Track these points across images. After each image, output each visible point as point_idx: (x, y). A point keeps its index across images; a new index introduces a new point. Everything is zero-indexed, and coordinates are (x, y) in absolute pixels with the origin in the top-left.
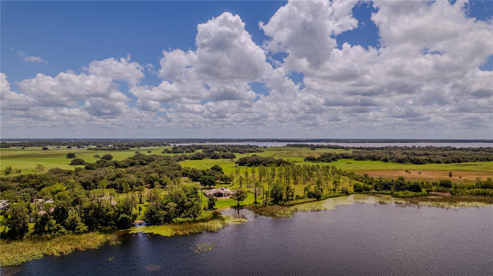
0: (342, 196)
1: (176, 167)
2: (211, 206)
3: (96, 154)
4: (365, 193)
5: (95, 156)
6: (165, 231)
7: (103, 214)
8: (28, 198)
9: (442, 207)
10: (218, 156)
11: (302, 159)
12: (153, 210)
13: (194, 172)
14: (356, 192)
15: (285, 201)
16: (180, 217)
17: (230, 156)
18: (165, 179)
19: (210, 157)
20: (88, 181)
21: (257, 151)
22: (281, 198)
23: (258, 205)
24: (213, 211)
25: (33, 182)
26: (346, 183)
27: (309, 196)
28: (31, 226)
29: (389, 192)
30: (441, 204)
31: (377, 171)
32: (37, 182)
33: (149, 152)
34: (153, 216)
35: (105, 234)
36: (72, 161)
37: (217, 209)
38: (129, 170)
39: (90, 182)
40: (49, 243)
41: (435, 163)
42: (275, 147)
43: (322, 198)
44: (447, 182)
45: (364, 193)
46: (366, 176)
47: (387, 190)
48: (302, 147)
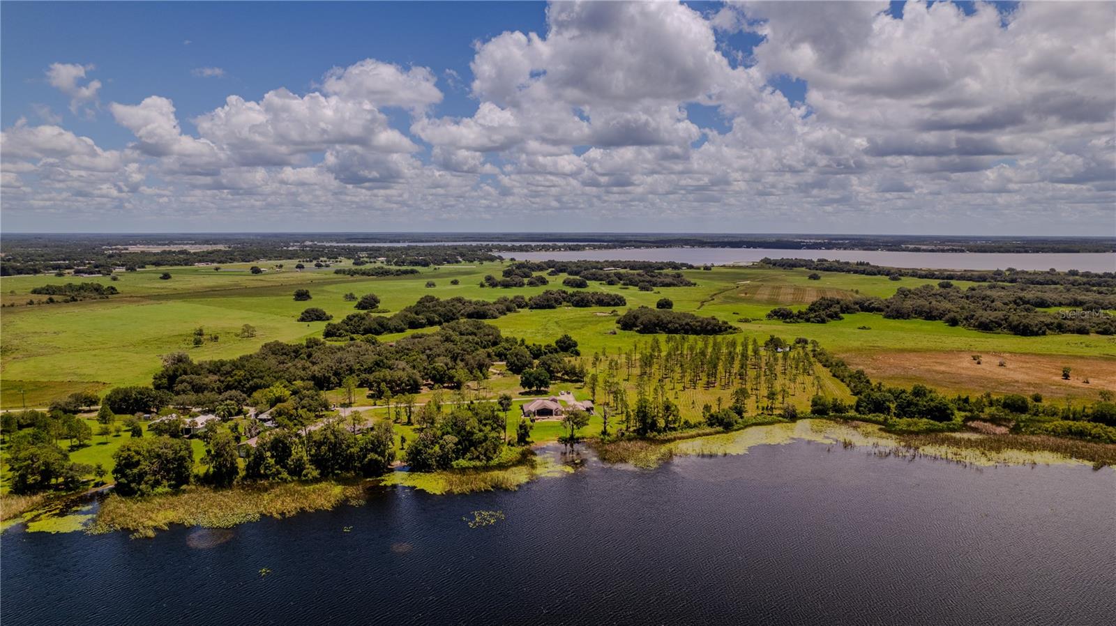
0: (780, 422)
1: (491, 337)
2: (523, 437)
3: (349, 291)
4: (832, 416)
5: (347, 295)
6: (434, 484)
7: (342, 451)
8: (234, 409)
10: (588, 302)
11: (765, 313)
12: (420, 447)
13: (516, 356)
14: (814, 414)
15: (659, 432)
16: (463, 459)
17: (614, 300)
18: (460, 373)
19: (572, 303)
20: (327, 374)
21: (681, 283)
22: (653, 426)
23: (607, 438)
24: (524, 448)
25: (239, 376)
27: (709, 422)
28: (242, 466)
29: (881, 417)
30: (966, 453)
32: (245, 375)
34: (418, 457)
35: (345, 484)
36: (303, 313)
37: (533, 442)
38: (400, 347)
39: (330, 377)
40: (266, 496)
42: (734, 267)
43: (735, 428)
44: (1017, 401)
45: (830, 419)
47: (877, 414)
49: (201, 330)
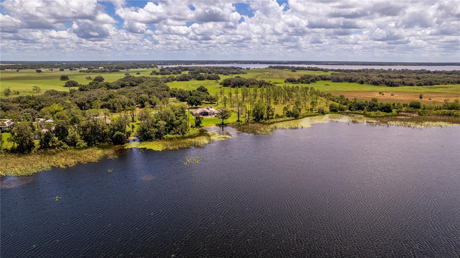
0: (318, 115)
1: (164, 88)
2: (198, 124)
3: (88, 76)
5: (87, 78)
6: (156, 146)
7: (99, 131)
8: (30, 117)
9: (409, 126)
10: (203, 78)
11: (283, 81)
12: (145, 128)
13: (181, 93)
14: (332, 112)
15: (266, 119)
16: (169, 134)
17: (215, 77)
18: (155, 99)
19: (196, 79)
20: (83, 102)
21: (241, 73)
22: (262, 117)
23: (240, 123)
24: (200, 129)
25: (32, 103)
26: (322, 104)
27: (287, 115)
28: (37, 142)
29: (362, 112)
30: (409, 123)
31: (353, 93)
32: (36, 103)
33: (138, 74)
34: (145, 133)
35: (103, 149)
36: (66, 83)
37: (203, 126)
38: (120, 91)
39: (85, 103)
40: (54, 157)
41: (408, 85)
42: (258, 69)
43: (300, 117)
44: (417, 104)
45: (339, 113)
46: (342, 97)
47: (360, 110)
48: (284, 69)
49: (9, 90)
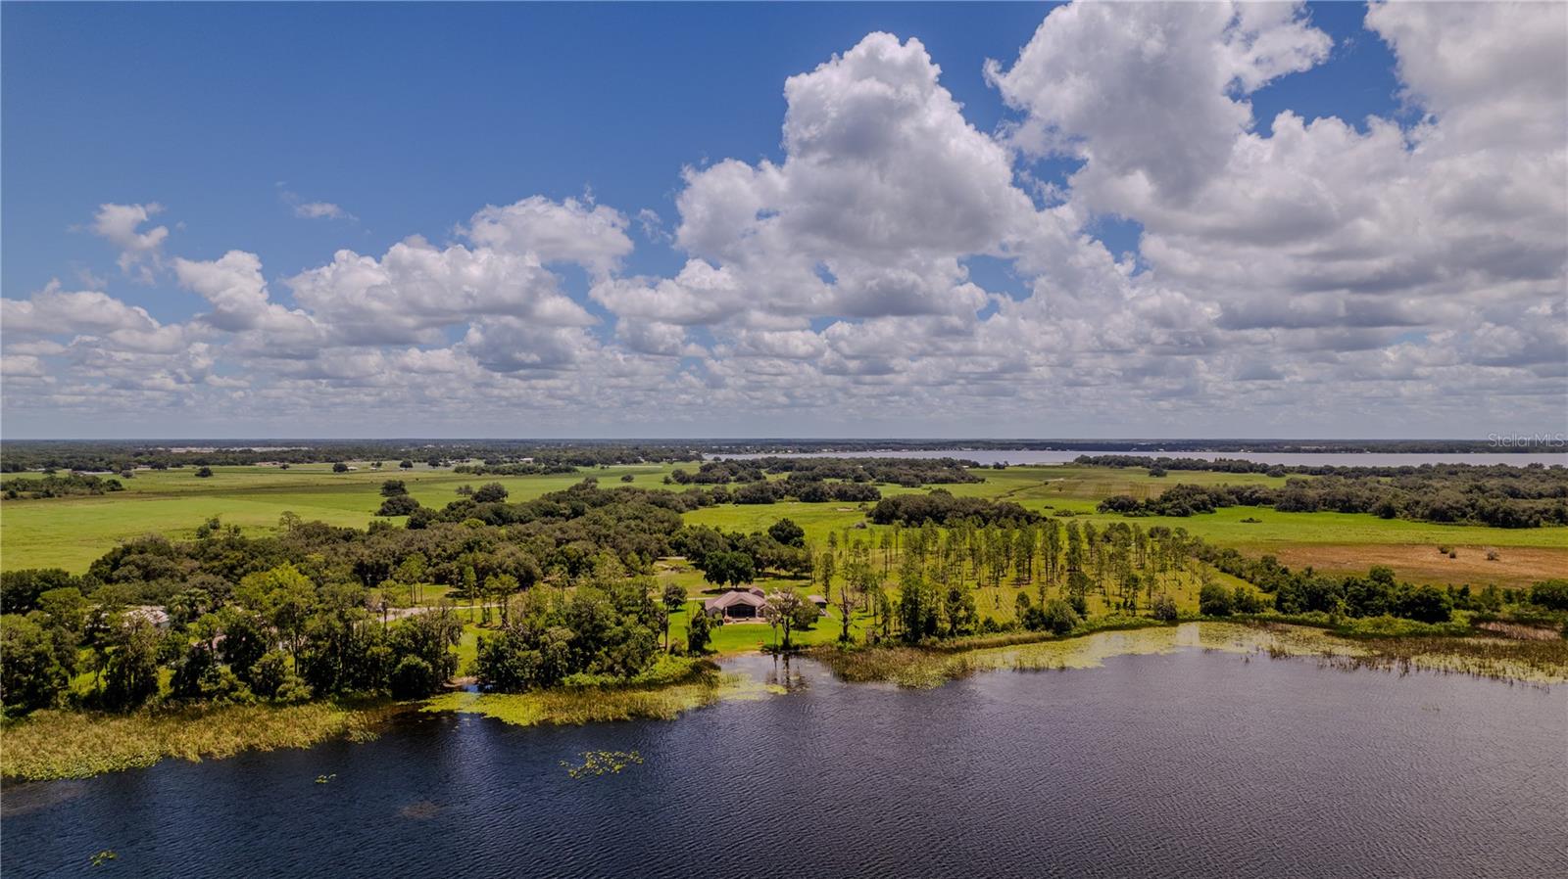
0: (1150, 625)
2: (698, 640)
3: (463, 485)
4: (1237, 617)
5: (460, 489)
10: (823, 494)
11: (1092, 506)
13: (701, 541)
14: (1207, 614)
15: (942, 636)
16: (584, 672)
17: (862, 492)
19: (800, 496)
20: (382, 561)
21: (963, 478)
23: (848, 645)
24: (699, 660)
25: (232, 559)
27: (1029, 622)
29: (1325, 618)
30: (1498, 665)
31: (1337, 549)
32: (244, 559)
33: (628, 479)
35: (352, 710)
36: (383, 504)
37: (716, 652)
38: (517, 532)
43: (1074, 632)
44: (1560, 591)
45: (1235, 621)
46: (1269, 563)
47: (1316, 611)
48: (1128, 466)
